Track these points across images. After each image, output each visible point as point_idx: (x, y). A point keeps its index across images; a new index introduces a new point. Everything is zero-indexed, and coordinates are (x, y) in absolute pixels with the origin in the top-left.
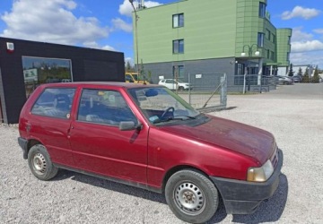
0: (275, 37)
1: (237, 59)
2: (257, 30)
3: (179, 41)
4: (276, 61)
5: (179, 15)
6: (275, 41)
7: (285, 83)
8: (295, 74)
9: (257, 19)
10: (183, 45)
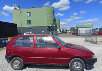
0: (56, 21)
1: (48, 27)
2: (53, 19)
3: (30, 20)
4: (56, 27)
5: (29, 12)
6: (56, 22)
7: (60, 33)
8: (61, 31)
9: (52, 16)
10: (31, 22)
